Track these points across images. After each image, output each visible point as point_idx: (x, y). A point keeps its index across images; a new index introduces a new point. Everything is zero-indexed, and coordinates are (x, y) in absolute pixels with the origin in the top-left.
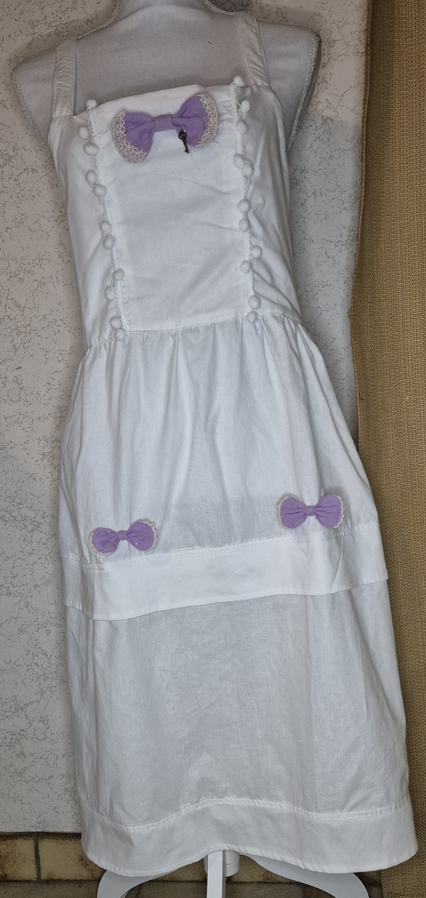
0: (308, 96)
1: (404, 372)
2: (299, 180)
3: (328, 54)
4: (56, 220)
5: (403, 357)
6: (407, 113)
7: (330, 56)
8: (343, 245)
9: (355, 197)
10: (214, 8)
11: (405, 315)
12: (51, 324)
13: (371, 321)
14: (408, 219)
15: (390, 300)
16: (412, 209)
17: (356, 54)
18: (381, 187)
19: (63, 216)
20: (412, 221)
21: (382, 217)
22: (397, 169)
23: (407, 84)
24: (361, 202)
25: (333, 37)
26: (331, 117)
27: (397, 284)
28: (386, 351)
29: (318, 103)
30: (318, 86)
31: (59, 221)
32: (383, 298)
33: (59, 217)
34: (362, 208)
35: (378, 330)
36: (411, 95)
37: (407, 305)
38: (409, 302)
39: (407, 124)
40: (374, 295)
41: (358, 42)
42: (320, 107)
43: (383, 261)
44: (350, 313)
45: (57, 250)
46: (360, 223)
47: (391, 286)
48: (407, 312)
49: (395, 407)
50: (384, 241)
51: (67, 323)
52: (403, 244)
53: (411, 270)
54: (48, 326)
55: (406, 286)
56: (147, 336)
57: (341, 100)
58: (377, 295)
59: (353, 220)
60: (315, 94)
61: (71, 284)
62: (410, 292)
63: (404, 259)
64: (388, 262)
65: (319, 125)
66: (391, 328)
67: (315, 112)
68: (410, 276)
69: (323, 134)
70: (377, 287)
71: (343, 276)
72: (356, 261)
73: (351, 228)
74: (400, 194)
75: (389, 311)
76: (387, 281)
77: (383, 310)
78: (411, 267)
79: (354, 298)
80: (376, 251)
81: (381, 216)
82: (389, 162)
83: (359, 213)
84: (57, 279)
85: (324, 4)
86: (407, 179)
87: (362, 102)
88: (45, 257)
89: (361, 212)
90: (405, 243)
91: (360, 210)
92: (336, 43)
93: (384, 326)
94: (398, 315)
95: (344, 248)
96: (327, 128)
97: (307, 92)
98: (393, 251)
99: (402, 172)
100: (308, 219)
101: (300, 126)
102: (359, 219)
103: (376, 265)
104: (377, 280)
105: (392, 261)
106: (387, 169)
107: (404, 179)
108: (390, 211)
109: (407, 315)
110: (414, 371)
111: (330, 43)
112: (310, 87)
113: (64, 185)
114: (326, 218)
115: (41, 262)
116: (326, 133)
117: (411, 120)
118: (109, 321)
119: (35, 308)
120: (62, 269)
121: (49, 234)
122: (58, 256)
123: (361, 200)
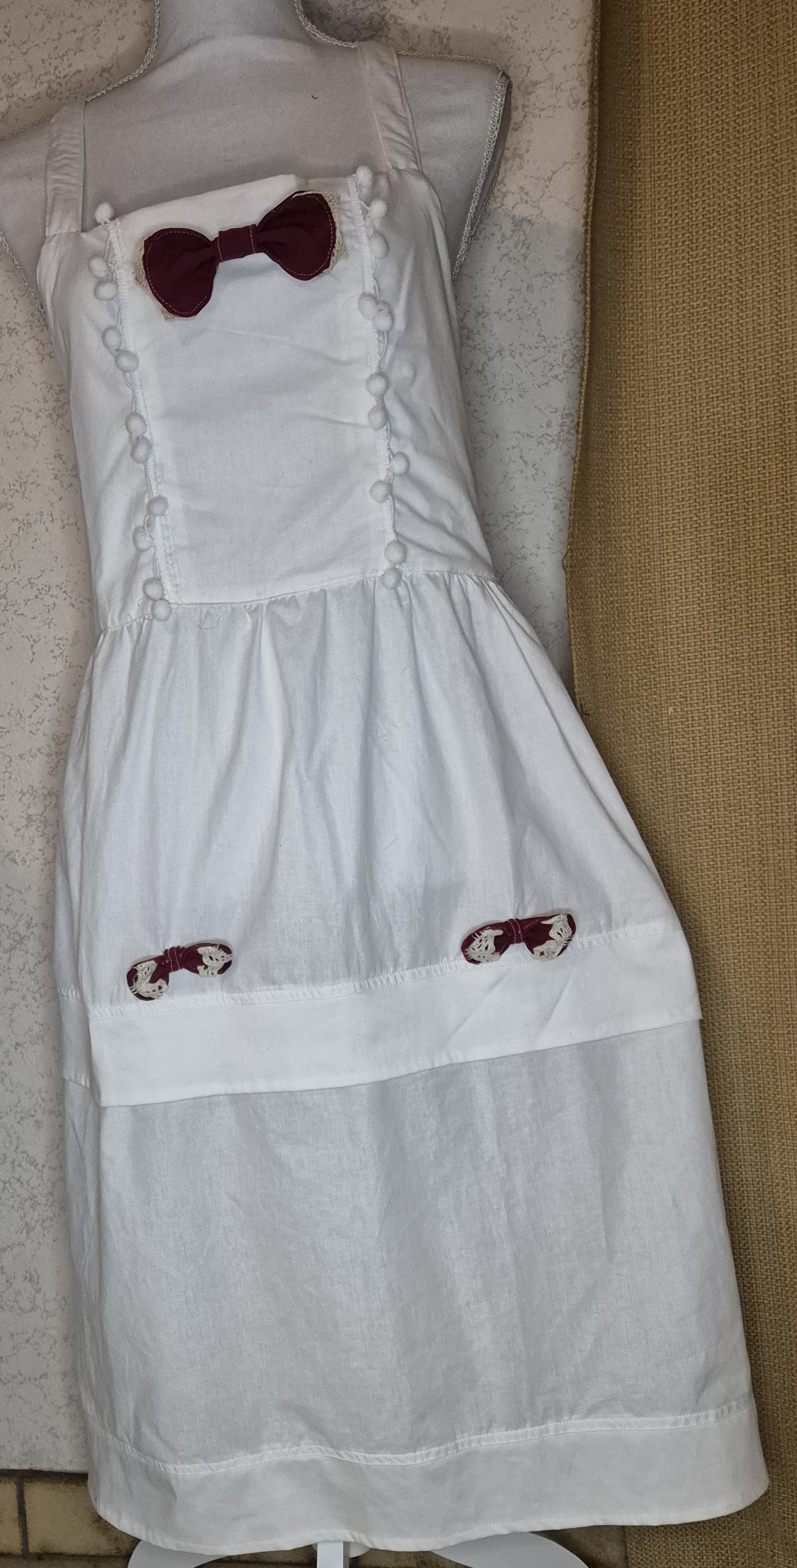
0: (489, 182)
1: (663, 665)
2: (472, 330)
3: (524, 106)
4: (50, 415)
5: (662, 638)
6: (666, 205)
7: (526, 110)
8: (552, 441)
9: (573, 357)
10: (321, 36)
11: (666, 562)
12: (41, 593)
13: (604, 575)
14: (669, 392)
15: (639, 537)
16: (676, 374)
17: (574, 105)
18: (620, 338)
19: (62, 407)
20: (677, 395)
21: (623, 390)
22: (649, 304)
23: (666, 154)
24: (584, 364)
25: (535, 76)
26: (529, 218)
27: (650, 508)
28: (631, 628)
29: (505, 194)
30: (506, 164)
31: (55, 417)
32: (624, 535)
33: (54, 409)
34: (585, 376)
35: (615, 591)
36: (673, 172)
37: (668, 544)
38: (672, 540)
39: (666, 224)
40: (609, 529)
41: (577, 84)
42: (509, 201)
43: (625, 468)
44: (565, 561)
45: (50, 467)
46: (582, 402)
47: (641, 512)
48: (669, 558)
49: (647, 727)
50: (626, 432)
51: (69, 591)
52: (661, 436)
53: (677, 483)
54: (36, 597)
55: (666, 511)
56: (207, 611)
57: (547, 187)
58: (613, 528)
59: (569, 396)
60: (500, 178)
61: (76, 524)
62: (674, 522)
63: (662, 464)
64: (632, 469)
65: (508, 234)
66: (640, 586)
67: (500, 210)
68: (673, 494)
69: (516, 248)
70: (613, 513)
71: (551, 496)
72: (574, 470)
73: (566, 411)
74: (655, 348)
75: (635, 557)
76: (631, 503)
77: (625, 555)
78: (677, 476)
79: (571, 535)
80: (611, 451)
81: (621, 388)
82: (635, 293)
83: (581, 385)
84: (51, 515)
85: (516, 20)
86: (667, 321)
87: (585, 189)
88: (30, 480)
89: (584, 383)
90: (664, 434)
91: (583, 380)
92: (538, 86)
93: (627, 583)
94: (652, 564)
95: (554, 446)
96: (523, 238)
97: (487, 175)
98: (643, 449)
99: (657, 309)
100: (490, 398)
101: (474, 236)
102: (581, 395)
103: (612, 475)
104: (613, 503)
105: (641, 468)
106: (630, 305)
107: (661, 322)
108: (637, 378)
109: (668, 563)
110: (683, 662)
111: (527, 87)
112: (491, 166)
113: (64, 351)
114: (520, 396)
115: (23, 488)
116: (519, 247)
117: (673, 216)
118: (140, 585)
119: (14, 567)
120: (60, 499)
121: (37, 438)
122: (53, 477)
123: (584, 362)
